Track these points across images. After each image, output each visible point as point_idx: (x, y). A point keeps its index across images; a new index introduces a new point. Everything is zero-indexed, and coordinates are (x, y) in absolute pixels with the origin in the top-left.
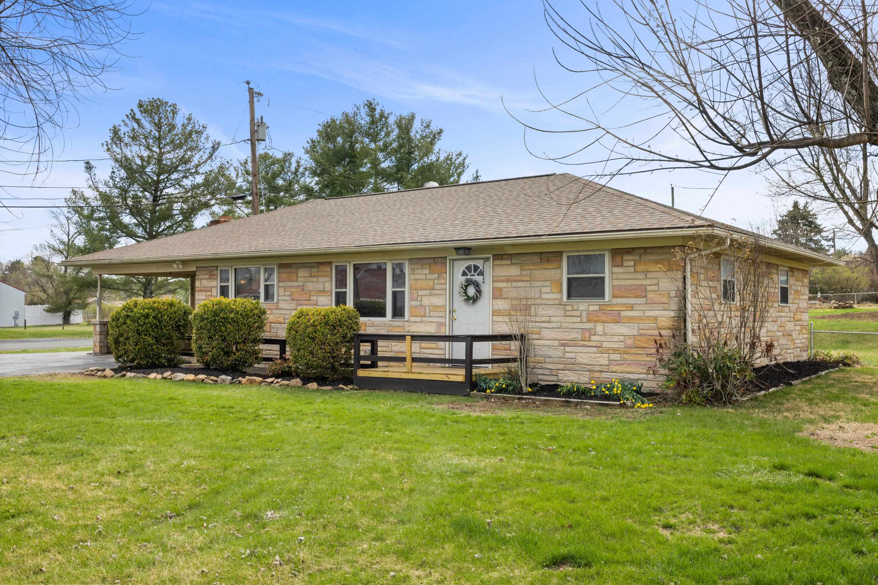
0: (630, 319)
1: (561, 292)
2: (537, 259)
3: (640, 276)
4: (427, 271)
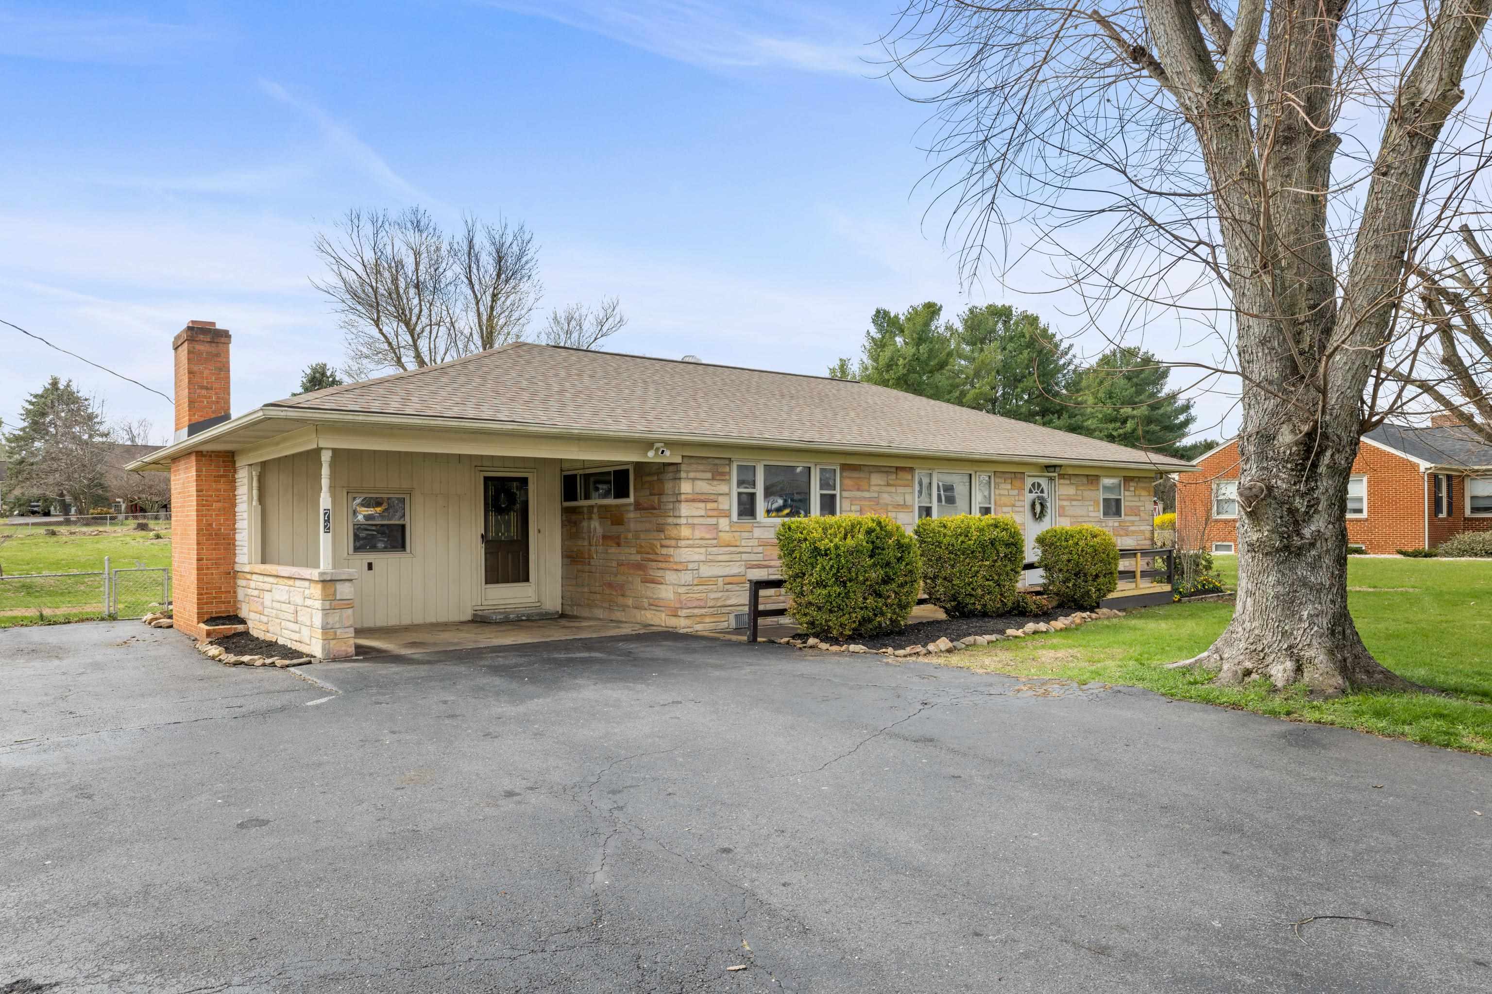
0: (1134, 532)
1: (1099, 511)
2: (1085, 480)
3: (1137, 499)
4: (1009, 487)
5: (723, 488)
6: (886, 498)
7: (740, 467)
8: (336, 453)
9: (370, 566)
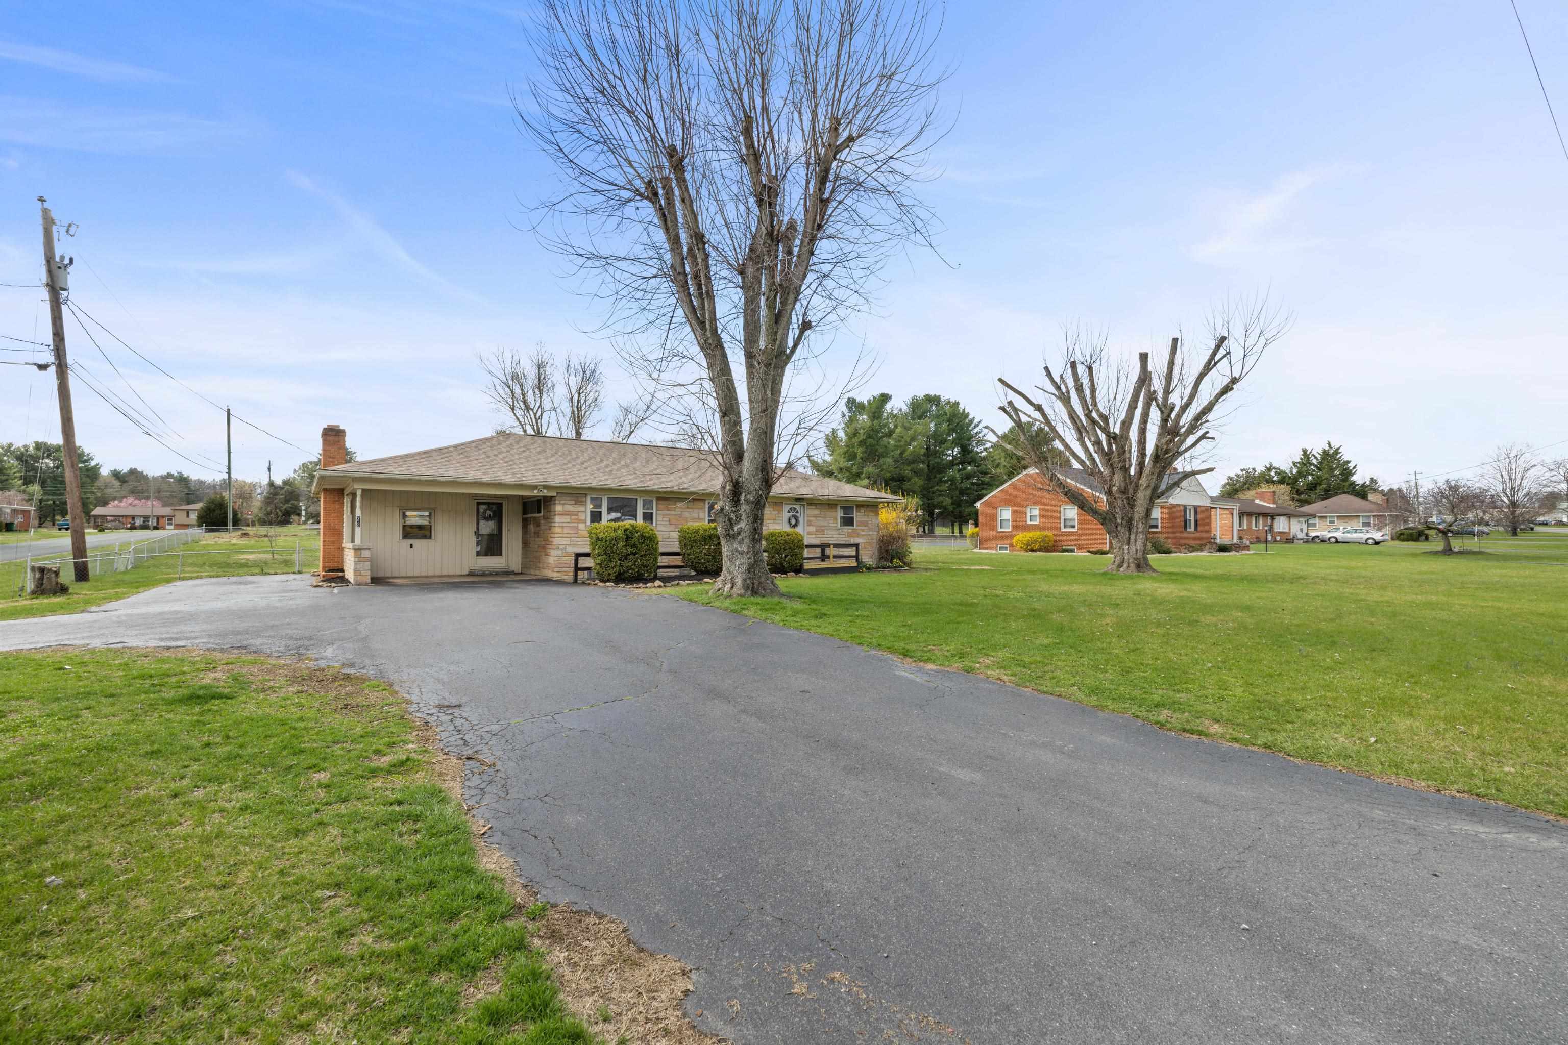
1: (837, 523)
5: (582, 509)
6: (686, 515)
7: (592, 499)
8: (363, 490)
9: (411, 546)
